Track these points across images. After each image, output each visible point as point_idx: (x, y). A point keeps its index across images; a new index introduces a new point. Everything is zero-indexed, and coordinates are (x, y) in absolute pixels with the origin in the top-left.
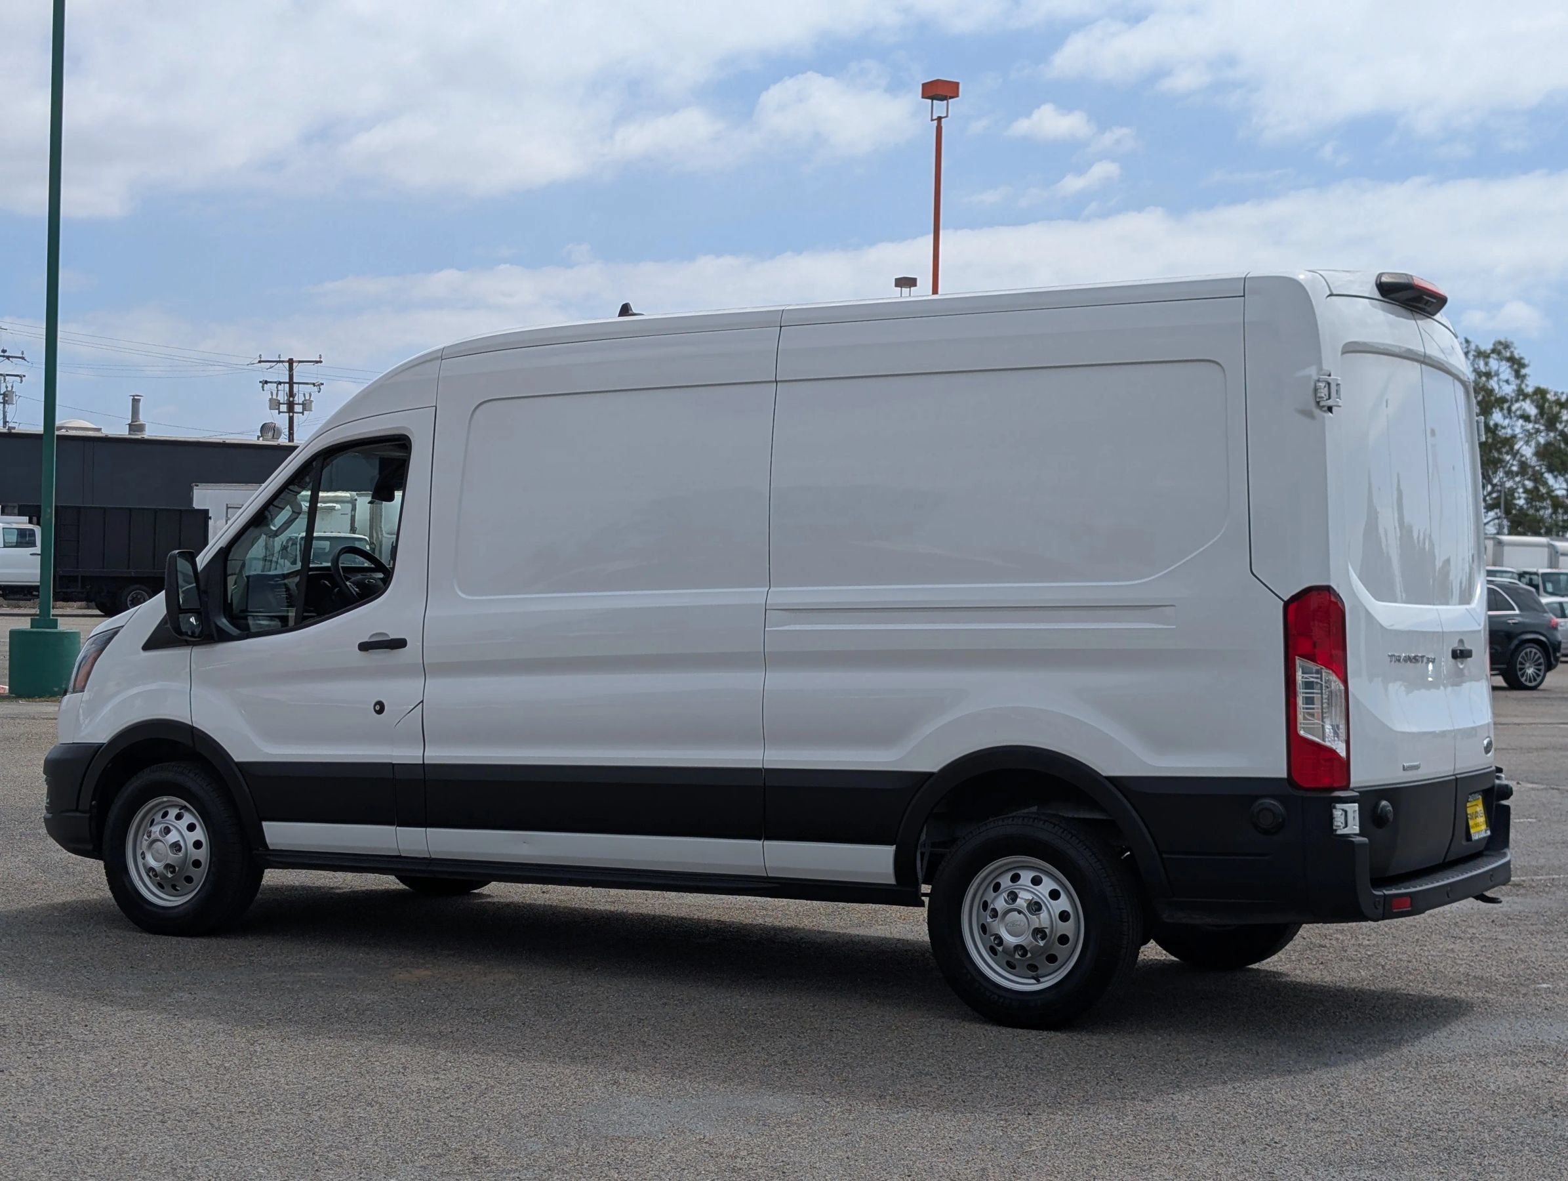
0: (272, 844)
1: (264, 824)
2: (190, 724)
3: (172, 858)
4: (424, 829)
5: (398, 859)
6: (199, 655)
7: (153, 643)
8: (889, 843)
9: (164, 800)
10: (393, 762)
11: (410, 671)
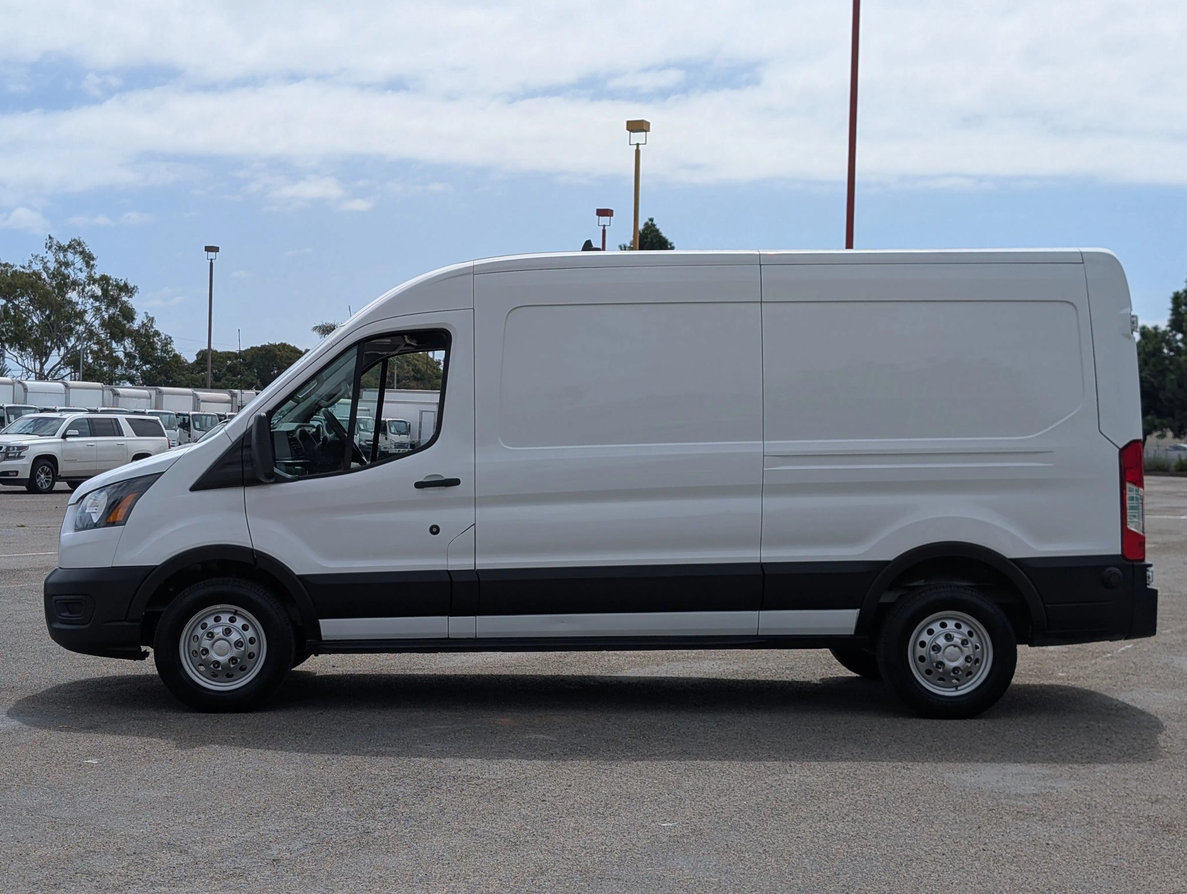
0: (325, 636)
1: (321, 621)
2: (251, 547)
3: (235, 652)
4: (474, 617)
5: (447, 641)
6: (253, 494)
7: (201, 485)
8: (854, 608)
9: (218, 607)
10: (449, 569)
11: (462, 502)
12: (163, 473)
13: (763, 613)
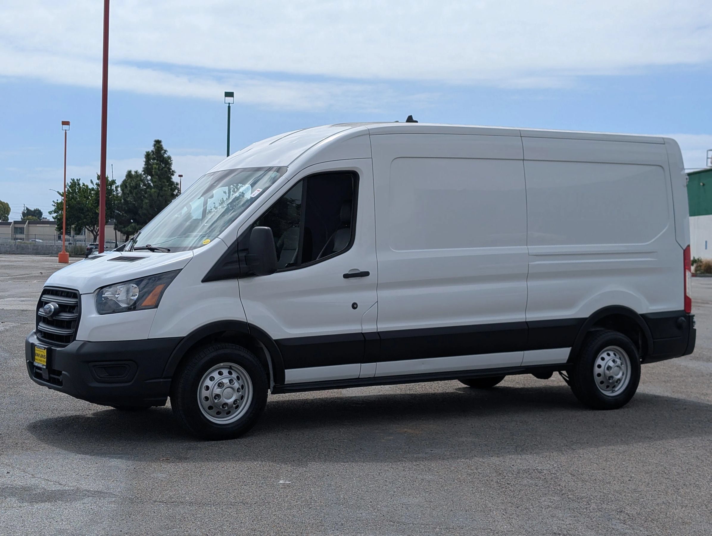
0: (288, 381)
1: (286, 371)
2: (246, 321)
3: (237, 396)
4: (375, 363)
5: (357, 380)
6: (243, 283)
7: (209, 278)
8: (569, 347)
9: (221, 365)
10: (363, 332)
11: (369, 287)
12: (182, 269)
13: (525, 352)
